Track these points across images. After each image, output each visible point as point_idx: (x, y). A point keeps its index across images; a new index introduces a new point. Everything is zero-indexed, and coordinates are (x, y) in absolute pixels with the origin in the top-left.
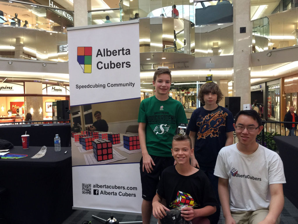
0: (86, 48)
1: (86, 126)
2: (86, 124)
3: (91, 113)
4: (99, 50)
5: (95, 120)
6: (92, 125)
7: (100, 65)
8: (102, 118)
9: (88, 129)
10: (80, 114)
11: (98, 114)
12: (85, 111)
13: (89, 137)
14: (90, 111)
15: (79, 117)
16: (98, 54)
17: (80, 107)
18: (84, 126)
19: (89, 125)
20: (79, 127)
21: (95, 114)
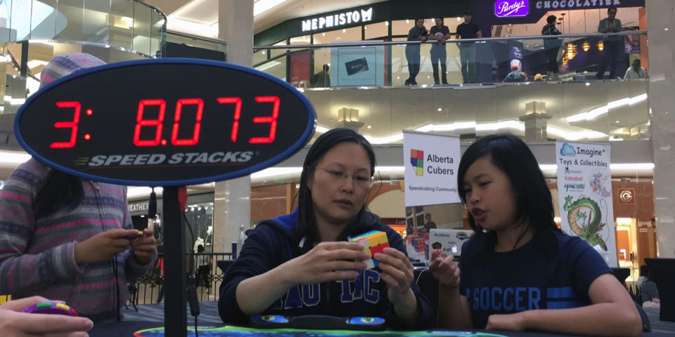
0: (418, 151)
1: (418, 228)
2: (418, 225)
3: (423, 215)
4: (430, 156)
5: (426, 222)
6: (423, 226)
7: (430, 170)
8: (432, 220)
9: (420, 231)
10: (412, 216)
11: (428, 215)
12: (417, 212)
13: (420, 239)
14: (421, 213)
15: (412, 219)
16: (428, 159)
17: (413, 209)
18: (416, 227)
19: (421, 227)
20: (411, 229)
21: (426, 216)
